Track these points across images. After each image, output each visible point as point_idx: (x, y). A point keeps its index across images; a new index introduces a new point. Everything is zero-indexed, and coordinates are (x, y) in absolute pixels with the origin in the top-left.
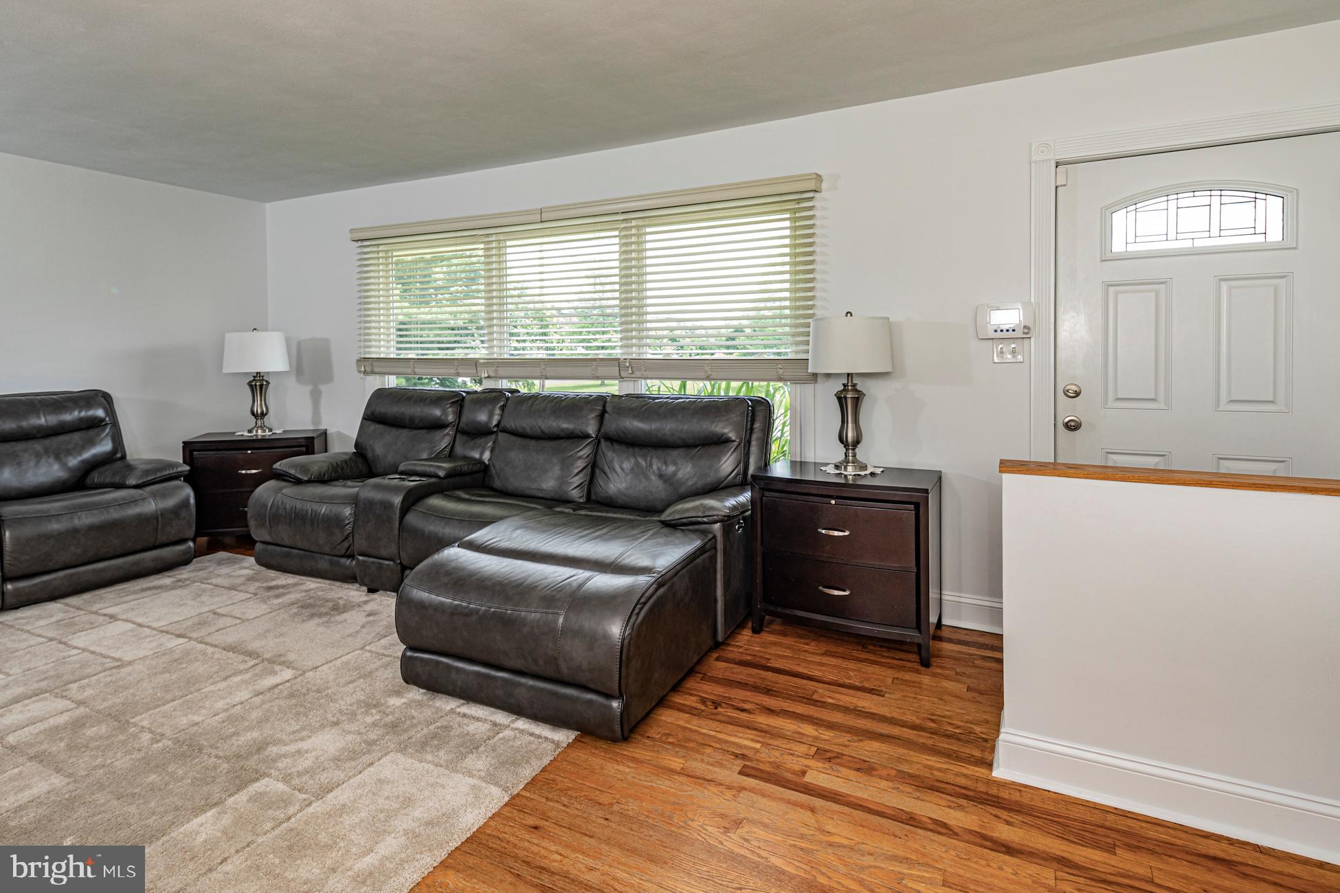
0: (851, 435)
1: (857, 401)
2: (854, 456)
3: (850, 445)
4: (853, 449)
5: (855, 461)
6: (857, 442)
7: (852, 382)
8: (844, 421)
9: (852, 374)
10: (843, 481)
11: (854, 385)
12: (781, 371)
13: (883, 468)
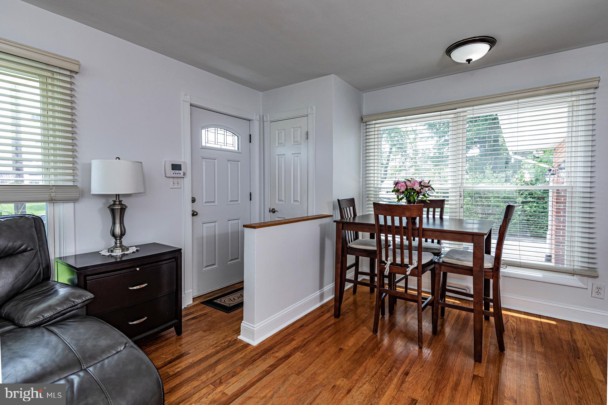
0: (118, 231)
1: (123, 210)
2: (121, 243)
3: (118, 237)
4: (120, 239)
5: (121, 246)
6: (123, 234)
7: (119, 199)
8: (114, 223)
9: (119, 195)
10: (113, 260)
11: (120, 201)
12: (53, 194)
13: (136, 246)
